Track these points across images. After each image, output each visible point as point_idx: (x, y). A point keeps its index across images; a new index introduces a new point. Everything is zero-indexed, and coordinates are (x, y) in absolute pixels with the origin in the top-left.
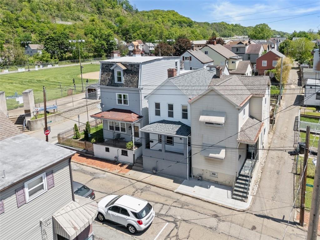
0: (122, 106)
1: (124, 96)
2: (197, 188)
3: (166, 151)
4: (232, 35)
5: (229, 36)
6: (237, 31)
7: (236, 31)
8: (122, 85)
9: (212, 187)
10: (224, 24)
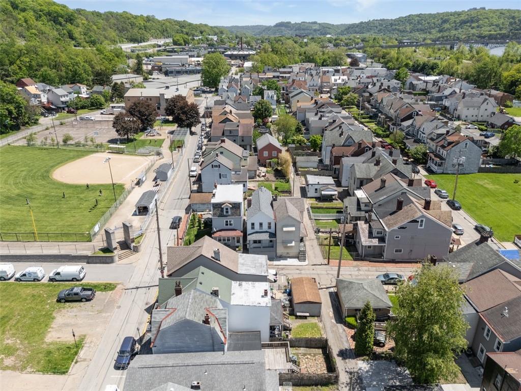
0: (229, 227)
1: (230, 221)
2: (282, 261)
3: (263, 247)
4: (146, 38)
5: (142, 41)
6: (152, 29)
7: (152, 31)
8: (229, 216)
9: (288, 259)
10: (130, 16)
